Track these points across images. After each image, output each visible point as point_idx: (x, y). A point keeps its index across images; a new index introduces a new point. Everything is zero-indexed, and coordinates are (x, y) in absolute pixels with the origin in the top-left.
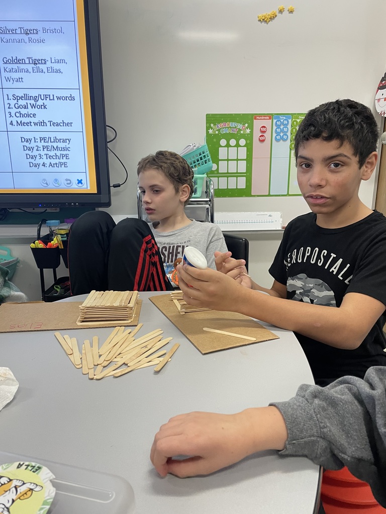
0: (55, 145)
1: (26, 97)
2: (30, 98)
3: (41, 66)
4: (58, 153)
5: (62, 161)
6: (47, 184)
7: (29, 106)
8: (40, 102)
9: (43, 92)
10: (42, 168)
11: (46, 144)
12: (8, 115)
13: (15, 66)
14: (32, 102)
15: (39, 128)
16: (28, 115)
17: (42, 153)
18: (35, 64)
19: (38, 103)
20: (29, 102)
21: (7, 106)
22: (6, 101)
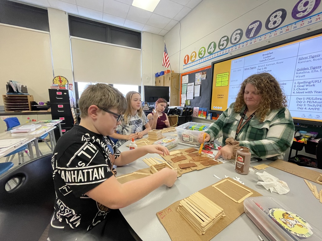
0: (315, 101)
1: (304, 82)
2: (306, 83)
3: (317, 69)
4: (316, 104)
5: (317, 107)
6: (305, 116)
7: (305, 86)
8: (312, 84)
9: (314, 80)
10: (304, 110)
11: (309, 100)
12: (293, 89)
13: (303, 71)
14: (308, 84)
15: (308, 94)
16: (303, 89)
17: (306, 104)
18: (314, 69)
19: (310, 84)
20: (305, 84)
21: (294, 86)
22: (294, 84)
